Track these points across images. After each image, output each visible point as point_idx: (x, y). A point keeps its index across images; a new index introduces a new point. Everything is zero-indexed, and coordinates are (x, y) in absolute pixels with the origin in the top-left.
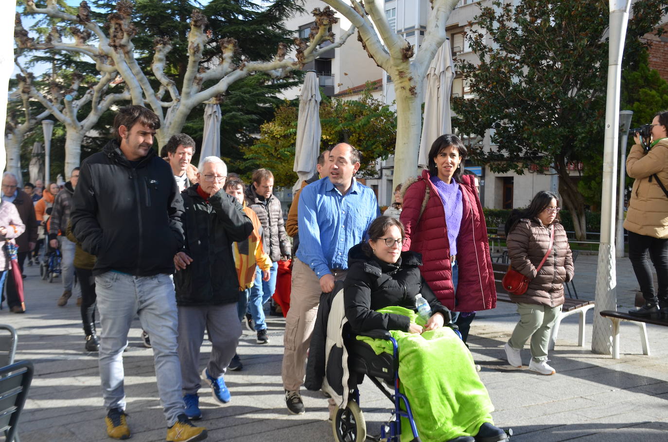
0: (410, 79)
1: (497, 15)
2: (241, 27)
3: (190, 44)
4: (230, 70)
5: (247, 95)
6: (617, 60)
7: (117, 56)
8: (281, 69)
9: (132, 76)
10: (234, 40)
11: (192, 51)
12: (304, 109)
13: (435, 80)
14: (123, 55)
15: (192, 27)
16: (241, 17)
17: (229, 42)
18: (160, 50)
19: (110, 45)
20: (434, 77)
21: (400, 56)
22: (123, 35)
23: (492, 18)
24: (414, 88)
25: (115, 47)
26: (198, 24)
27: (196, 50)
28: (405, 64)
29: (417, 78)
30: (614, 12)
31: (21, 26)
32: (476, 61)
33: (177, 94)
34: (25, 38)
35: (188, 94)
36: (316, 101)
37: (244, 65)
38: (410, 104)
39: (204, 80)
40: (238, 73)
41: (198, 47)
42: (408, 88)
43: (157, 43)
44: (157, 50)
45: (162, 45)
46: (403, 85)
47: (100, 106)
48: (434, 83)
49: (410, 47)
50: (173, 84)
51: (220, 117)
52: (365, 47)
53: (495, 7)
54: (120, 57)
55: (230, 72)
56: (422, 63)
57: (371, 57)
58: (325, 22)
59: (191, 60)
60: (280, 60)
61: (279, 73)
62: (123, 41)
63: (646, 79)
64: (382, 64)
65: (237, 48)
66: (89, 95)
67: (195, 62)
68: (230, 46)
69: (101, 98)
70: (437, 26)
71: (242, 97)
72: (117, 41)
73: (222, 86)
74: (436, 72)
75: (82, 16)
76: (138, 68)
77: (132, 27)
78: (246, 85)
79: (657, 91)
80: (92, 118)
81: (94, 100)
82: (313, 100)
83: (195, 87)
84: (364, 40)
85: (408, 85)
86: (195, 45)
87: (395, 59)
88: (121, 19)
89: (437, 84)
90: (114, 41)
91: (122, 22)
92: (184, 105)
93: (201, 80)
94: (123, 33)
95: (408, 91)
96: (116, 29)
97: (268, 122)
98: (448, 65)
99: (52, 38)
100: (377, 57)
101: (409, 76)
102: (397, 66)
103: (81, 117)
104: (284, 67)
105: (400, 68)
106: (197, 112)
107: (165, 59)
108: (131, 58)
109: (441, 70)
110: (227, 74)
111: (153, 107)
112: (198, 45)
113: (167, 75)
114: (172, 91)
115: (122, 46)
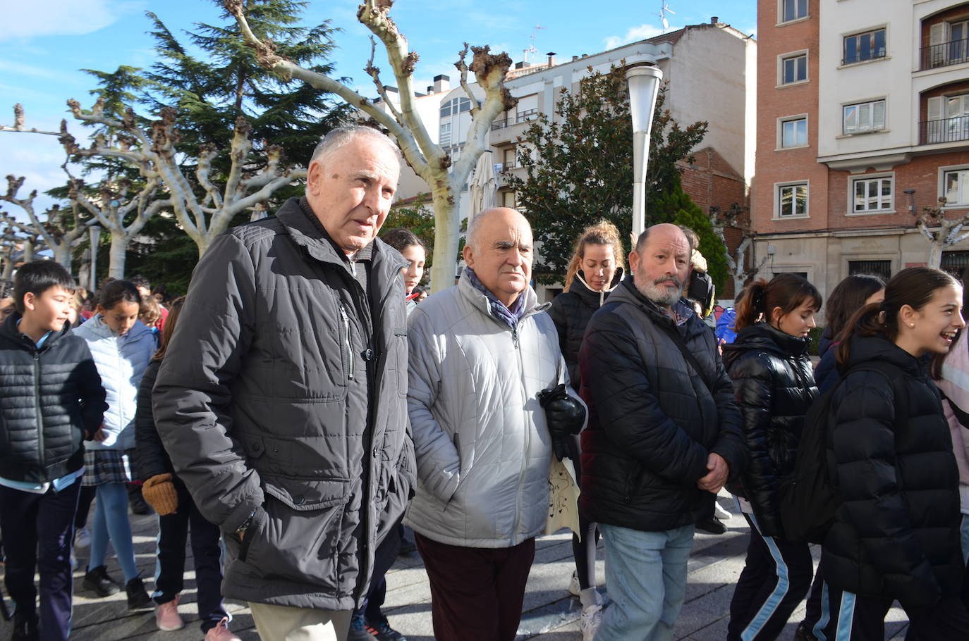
0: (448, 189)
1: (544, 132)
2: (294, 137)
3: (233, 150)
4: (275, 177)
6: (641, 178)
7: (160, 162)
9: (175, 181)
10: (280, 148)
11: (235, 157)
13: (478, 191)
14: (165, 161)
15: (236, 134)
16: (295, 127)
17: (275, 149)
18: (205, 157)
19: (152, 151)
20: (478, 188)
21: (438, 165)
22: (165, 141)
23: (540, 134)
24: (452, 197)
25: (157, 152)
26: (242, 131)
27: (240, 156)
28: (443, 173)
29: (455, 188)
30: (636, 133)
31: (66, 132)
32: (525, 177)
33: (221, 200)
34: (70, 144)
35: (230, 200)
37: (289, 172)
38: (448, 214)
39: (248, 186)
40: (282, 180)
41: (241, 153)
42: (446, 197)
43: (203, 149)
44: (202, 156)
45: (207, 152)
46: (441, 194)
47: (145, 213)
48: (478, 193)
49: (448, 157)
50: (217, 191)
53: (543, 125)
54: (164, 162)
55: (275, 179)
56: (460, 173)
57: (410, 165)
59: (234, 165)
62: (166, 147)
63: (679, 202)
64: (420, 172)
65: (283, 155)
66: (136, 202)
67: (237, 168)
68: (276, 153)
69: (147, 204)
70: (476, 138)
72: (160, 146)
73: (265, 193)
74: (480, 184)
75: (127, 123)
76: (180, 174)
77: (177, 133)
79: (689, 213)
80: (138, 224)
81: (140, 205)
83: (239, 193)
85: (446, 194)
86: (239, 151)
87: (433, 168)
88: (165, 125)
89: (480, 195)
90: (156, 147)
91: (165, 128)
92: (226, 211)
93: (245, 186)
94: (165, 138)
95: (446, 201)
96: (159, 134)
98: (491, 177)
99: (98, 144)
100: (416, 166)
101: (447, 186)
102: (435, 175)
103: (126, 225)
105: (439, 177)
106: (241, 218)
107: (210, 165)
108: (173, 164)
109: (485, 182)
110: (271, 180)
111: (195, 213)
112: (241, 151)
113: (212, 182)
114: (215, 197)
115: (165, 152)
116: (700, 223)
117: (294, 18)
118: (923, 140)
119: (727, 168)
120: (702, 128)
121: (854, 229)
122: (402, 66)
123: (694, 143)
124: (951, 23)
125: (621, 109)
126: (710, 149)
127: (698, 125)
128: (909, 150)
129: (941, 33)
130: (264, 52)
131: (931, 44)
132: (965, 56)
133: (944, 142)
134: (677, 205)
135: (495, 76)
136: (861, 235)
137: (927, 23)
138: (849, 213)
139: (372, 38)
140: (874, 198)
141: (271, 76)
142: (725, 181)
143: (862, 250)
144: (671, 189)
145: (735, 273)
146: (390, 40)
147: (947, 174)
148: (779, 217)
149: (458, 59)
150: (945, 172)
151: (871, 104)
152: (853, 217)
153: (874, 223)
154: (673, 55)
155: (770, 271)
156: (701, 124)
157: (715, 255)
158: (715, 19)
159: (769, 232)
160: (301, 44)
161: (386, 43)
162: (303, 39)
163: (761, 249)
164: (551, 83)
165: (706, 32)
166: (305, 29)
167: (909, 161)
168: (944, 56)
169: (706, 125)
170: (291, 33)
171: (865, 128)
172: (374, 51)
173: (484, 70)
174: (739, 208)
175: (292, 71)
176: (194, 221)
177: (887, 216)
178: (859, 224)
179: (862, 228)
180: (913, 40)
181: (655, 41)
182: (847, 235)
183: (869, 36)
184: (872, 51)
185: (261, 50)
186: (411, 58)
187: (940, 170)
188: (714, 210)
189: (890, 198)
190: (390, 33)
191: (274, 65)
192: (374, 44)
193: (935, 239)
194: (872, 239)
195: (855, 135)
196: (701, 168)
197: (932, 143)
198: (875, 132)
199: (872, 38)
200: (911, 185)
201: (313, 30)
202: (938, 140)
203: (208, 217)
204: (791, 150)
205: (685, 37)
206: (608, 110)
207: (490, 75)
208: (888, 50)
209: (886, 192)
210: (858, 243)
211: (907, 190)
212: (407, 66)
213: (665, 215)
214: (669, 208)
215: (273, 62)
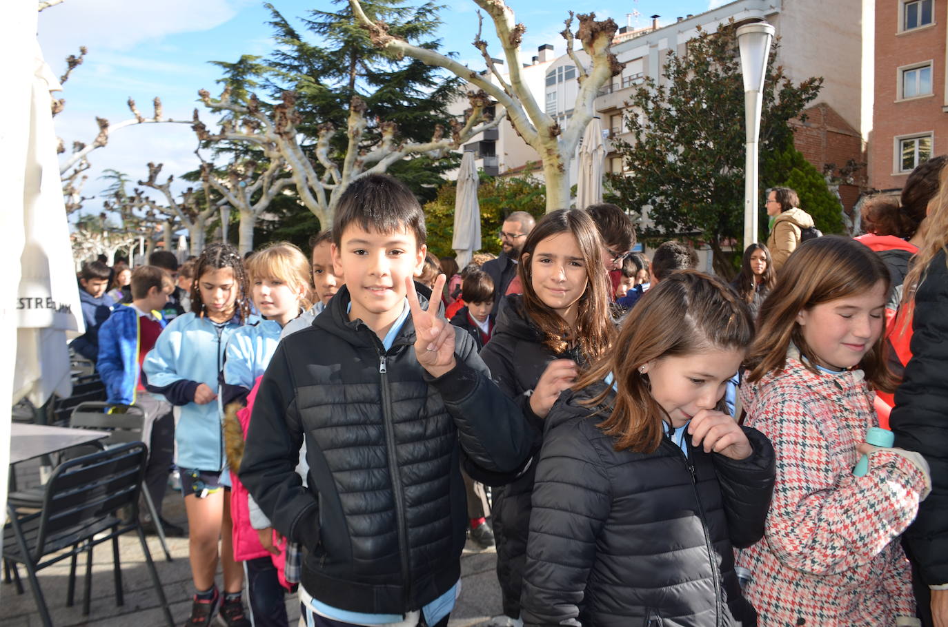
0: (558, 157)
1: (651, 96)
2: (405, 113)
3: (350, 129)
4: (389, 152)
6: (753, 138)
7: (282, 143)
8: (438, 150)
9: (296, 161)
10: (393, 124)
11: (352, 135)
12: (461, 188)
13: (587, 158)
14: (287, 142)
15: (352, 112)
16: (406, 104)
17: (388, 126)
18: (324, 136)
19: (275, 133)
20: (587, 155)
21: (548, 134)
22: (287, 123)
23: (647, 98)
24: (562, 165)
25: (280, 134)
26: (358, 109)
27: (356, 134)
28: (552, 142)
29: (564, 155)
30: (748, 92)
31: (198, 120)
32: (633, 141)
33: (339, 176)
34: (202, 131)
35: (348, 176)
36: (473, 180)
37: (403, 147)
38: (558, 181)
39: (365, 162)
40: (397, 155)
41: (357, 131)
42: (556, 165)
43: (321, 129)
44: (320, 136)
45: (325, 131)
46: (551, 162)
47: (270, 191)
48: (586, 160)
49: (557, 125)
50: (335, 167)
52: (513, 126)
53: (649, 89)
55: (390, 154)
56: (569, 141)
57: (520, 135)
58: (479, 104)
59: (351, 143)
60: (437, 142)
61: (436, 153)
62: (287, 129)
63: (792, 160)
64: (531, 141)
65: (396, 131)
66: (261, 181)
67: (354, 145)
68: (390, 130)
69: (272, 183)
70: (584, 105)
72: (282, 128)
73: (382, 167)
74: (588, 150)
75: (251, 108)
76: (301, 153)
77: (297, 115)
78: (411, 168)
79: (803, 171)
80: (264, 202)
81: (265, 185)
82: (470, 179)
83: (356, 169)
84: (513, 119)
85: (556, 162)
86: (355, 129)
87: (542, 137)
88: (286, 108)
89: (589, 161)
90: (279, 129)
91: (286, 111)
93: (362, 162)
94: (287, 120)
95: (556, 168)
96: (281, 117)
97: (431, 202)
98: (600, 143)
99: (226, 129)
100: (526, 135)
101: (557, 153)
102: (545, 144)
103: (253, 204)
104: (441, 148)
105: (549, 145)
107: (328, 144)
108: (294, 144)
109: (594, 148)
110: (386, 156)
111: (316, 189)
112: (357, 129)
113: (330, 159)
114: (335, 173)
115: (287, 133)
116: (814, 181)
119: (842, 123)
120: (816, 83)
122: (510, 38)
123: (808, 100)
125: (729, 69)
126: (824, 105)
127: (813, 80)
130: (377, 33)
134: (789, 164)
135: (601, 43)
139: (479, 12)
141: (382, 56)
142: (839, 137)
144: (783, 148)
145: (852, 231)
146: (497, 13)
148: (900, 171)
149: (564, 27)
154: (782, 9)
156: (815, 80)
157: (830, 213)
159: (889, 189)
160: (409, 22)
161: (493, 16)
162: (410, 18)
164: (656, 46)
166: (412, 8)
169: (821, 80)
170: (399, 13)
172: (481, 24)
173: (590, 37)
174: (855, 165)
175: (403, 49)
176: (315, 198)
185: (374, 31)
186: (518, 30)
188: (828, 167)
190: (497, 6)
191: (387, 45)
192: (481, 18)
196: (813, 125)
201: (420, 9)
203: (328, 193)
204: (913, 101)
206: (716, 70)
207: (597, 41)
212: (515, 38)
213: (777, 174)
214: (780, 167)
215: (385, 42)
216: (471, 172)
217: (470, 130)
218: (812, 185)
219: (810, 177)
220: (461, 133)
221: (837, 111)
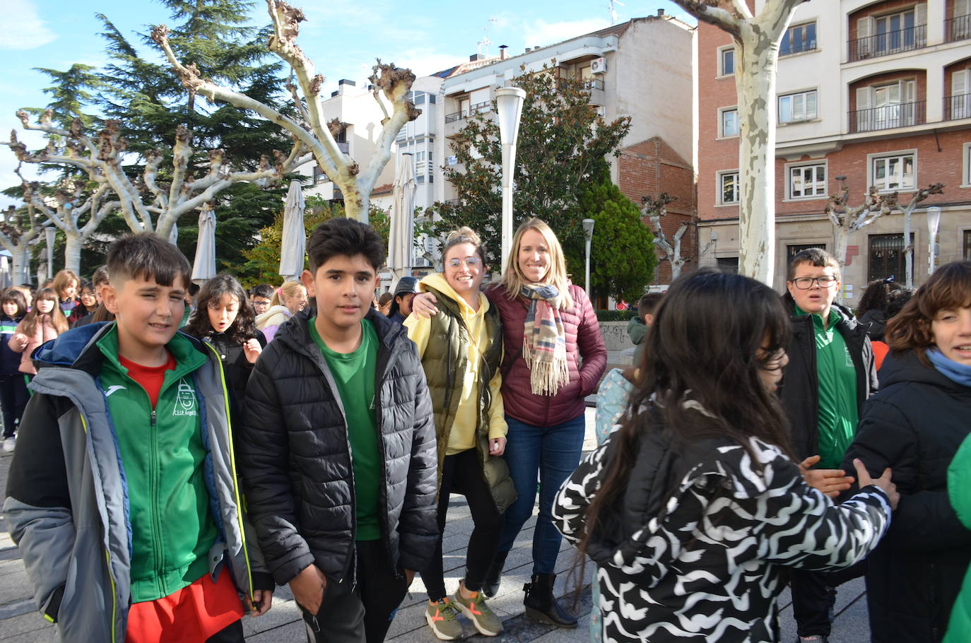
0: (357, 193)
1: (481, 129)
3: (175, 157)
4: (217, 179)
5: (248, 200)
6: (508, 184)
7: (107, 168)
8: (265, 179)
9: (122, 186)
11: (176, 163)
12: (288, 216)
13: (399, 191)
15: (177, 141)
16: (247, 125)
17: (217, 154)
18: (151, 161)
19: (98, 159)
20: (399, 188)
21: (347, 172)
22: (111, 150)
24: (361, 200)
25: (103, 160)
26: (183, 138)
27: (181, 162)
28: (352, 180)
29: (363, 192)
30: (505, 144)
31: (17, 141)
33: (166, 202)
34: (22, 151)
35: (175, 203)
36: (299, 209)
37: (229, 176)
38: (357, 215)
39: (193, 189)
40: (223, 183)
41: (183, 160)
42: (355, 200)
43: (149, 155)
44: (149, 160)
45: (153, 157)
46: (350, 198)
47: (99, 214)
48: (399, 193)
49: (355, 165)
50: (163, 194)
51: (215, 223)
54: (111, 168)
55: (217, 182)
56: (368, 179)
59: (176, 170)
60: (262, 171)
61: (263, 182)
62: (111, 155)
66: (89, 203)
67: (180, 172)
68: (218, 157)
69: (100, 206)
71: (243, 202)
72: (105, 154)
73: (208, 195)
74: (401, 184)
75: (74, 132)
76: (125, 177)
77: (122, 140)
79: (618, 203)
80: (92, 224)
81: (93, 207)
82: (297, 207)
83: (184, 195)
84: (317, 158)
85: (355, 198)
86: (180, 158)
87: (342, 175)
88: (110, 135)
90: (103, 155)
91: (110, 137)
92: (171, 213)
93: (189, 189)
94: (111, 147)
95: (355, 204)
96: (104, 144)
97: (268, 227)
98: (411, 177)
99: (48, 151)
101: (356, 190)
102: (347, 180)
103: (80, 225)
104: (268, 177)
105: (348, 183)
106: (189, 219)
107: (155, 170)
108: (119, 168)
109: (405, 182)
110: (214, 183)
111: (141, 213)
112: (183, 157)
113: (159, 186)
114: (162, 199)
115: (110, 159)
116: (628, 212)
117: (243, 18)
118: (853, 128)
119: (674, 156)
120: (626, 122)
121: (791, 214)
122: (309, 87)
123: (621, 136)
124: (876, 17)
125: (554, 106)
126: (657, 138)
127: (622, 120)
128: (839, 138)
129: (867, 26)
131: (858, 37)
132: (887, 49)
133: (871, 131)
134: (605, 196)
135: (400, 90)
136: (797, 220)
137: (854, 16)
138: (786, 199)
140: (809, 184)
142: (672, 169)
143: (799, 235)
144: (601, 182)
145: (673, 259)
146: (297, 64)
147: (875, 161)
148: (722, 204)
150: (873, 159)
151: (804, 95)
152: (790, 203)
153: (809, 209)
154: (619, 48)
155: (713, 256)
156: (624, 120)
157: (643, 242)
158: (661, 11)
159: (712, 218)
160: (250, 43)
162: (253, 39)
163: (705, 235)
164: (503, 75)
165: (652, 24)
166: (256, 28)
167: (839, 148)
168: (869, 49)
169: (630, 119)
170: (242, 32)
171: (798, 117)
173: (390, 84)
175: (214, 92)
177: (821, 201)
178: (795, 210)
179: (798, 214)
180: (841, 33)
181: (601, 34)
182: (784, 221)
183: (801, 29)
184: (804, 44)
186: (317, 80)
187: (869, 157)
188: (645, 200)
189: (824, 184)
190: (298, 59)
191: (197, 88)
193: (841, 225)
194: (808, 224)
195: (790, 124)
196: (648, 158)
197: (860, 132)
198: (808, 121)
199: (804, 31)
200: (843, 171)
201: (261, 30)
202: (866, 129)
203: (155, 215)
204: (731, 139)
205: (630, 29)
206: (540, 107)
207: (396, 89)
208: (818, 43)
209: (820, 178)
210: (795, 227)
211: (839, 176)
212: (314, 87)
213: (594, 205)
214: (598, 199)
215: (196, 85)
216: (297, 201)
217: (293, 161)
218: (625, 215)
219: (624, 208)
220: (285, 164)
221: (670, 145)
